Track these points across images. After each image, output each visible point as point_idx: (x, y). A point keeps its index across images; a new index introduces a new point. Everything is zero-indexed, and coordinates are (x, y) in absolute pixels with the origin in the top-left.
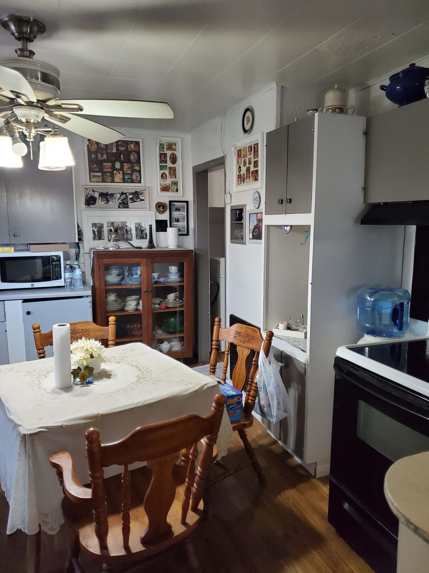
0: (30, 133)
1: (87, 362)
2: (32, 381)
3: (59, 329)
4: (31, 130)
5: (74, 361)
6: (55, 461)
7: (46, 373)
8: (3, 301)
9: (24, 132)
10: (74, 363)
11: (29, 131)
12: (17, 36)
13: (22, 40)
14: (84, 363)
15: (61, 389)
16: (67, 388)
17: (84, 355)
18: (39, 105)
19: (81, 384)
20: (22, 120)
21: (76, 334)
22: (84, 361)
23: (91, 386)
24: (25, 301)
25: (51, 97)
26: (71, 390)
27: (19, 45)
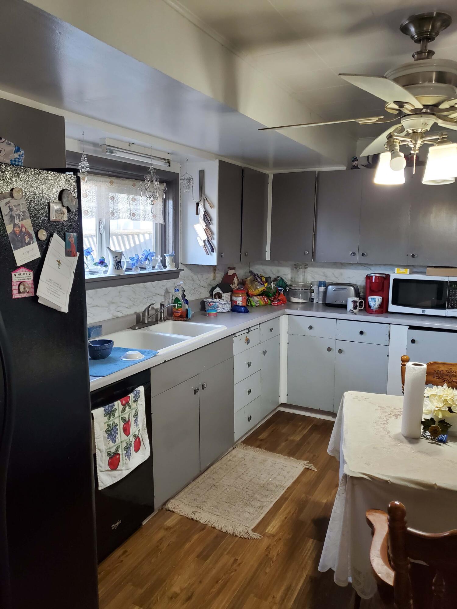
0: (415, 144)
1: (443, 415)
2: (380, 418)
3: (413, 369)
4: (416, 141)
5: (428, 410)
6: (371, 518)
7: (399, 414)
8: (390, 324)
9: (409, 144)
10: (428, 411)
11: (414, 142)
12: (417, 38)
13: (421, 42)
14: (439, 415)
15: (406, 437)
16: (413, 439)
17: (441, 406)
18: (429, 111)
19: (431, 439)
20: (408, 131)
21: (452, 377)
22: (440, 413)
23: (443, 447)
24: (412, 328)
25: (445, 98)
26: (417, 443)
27: (418, 47)
